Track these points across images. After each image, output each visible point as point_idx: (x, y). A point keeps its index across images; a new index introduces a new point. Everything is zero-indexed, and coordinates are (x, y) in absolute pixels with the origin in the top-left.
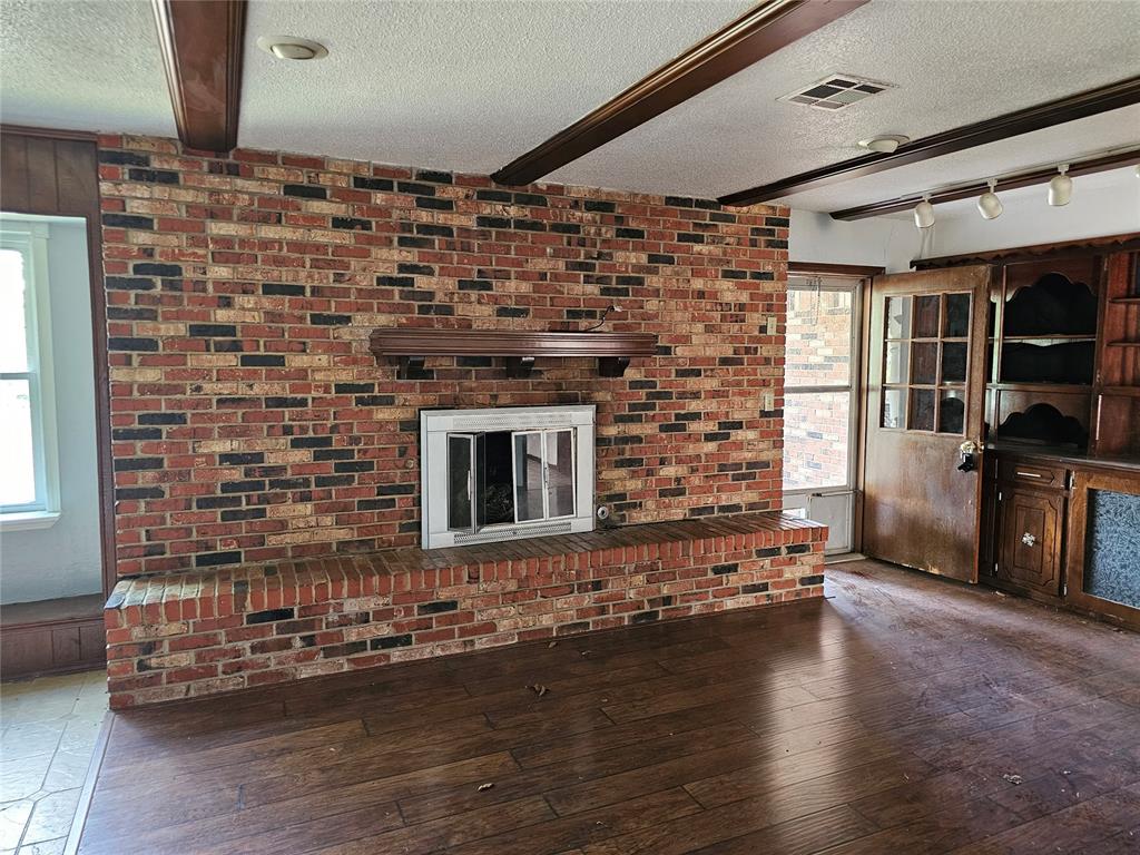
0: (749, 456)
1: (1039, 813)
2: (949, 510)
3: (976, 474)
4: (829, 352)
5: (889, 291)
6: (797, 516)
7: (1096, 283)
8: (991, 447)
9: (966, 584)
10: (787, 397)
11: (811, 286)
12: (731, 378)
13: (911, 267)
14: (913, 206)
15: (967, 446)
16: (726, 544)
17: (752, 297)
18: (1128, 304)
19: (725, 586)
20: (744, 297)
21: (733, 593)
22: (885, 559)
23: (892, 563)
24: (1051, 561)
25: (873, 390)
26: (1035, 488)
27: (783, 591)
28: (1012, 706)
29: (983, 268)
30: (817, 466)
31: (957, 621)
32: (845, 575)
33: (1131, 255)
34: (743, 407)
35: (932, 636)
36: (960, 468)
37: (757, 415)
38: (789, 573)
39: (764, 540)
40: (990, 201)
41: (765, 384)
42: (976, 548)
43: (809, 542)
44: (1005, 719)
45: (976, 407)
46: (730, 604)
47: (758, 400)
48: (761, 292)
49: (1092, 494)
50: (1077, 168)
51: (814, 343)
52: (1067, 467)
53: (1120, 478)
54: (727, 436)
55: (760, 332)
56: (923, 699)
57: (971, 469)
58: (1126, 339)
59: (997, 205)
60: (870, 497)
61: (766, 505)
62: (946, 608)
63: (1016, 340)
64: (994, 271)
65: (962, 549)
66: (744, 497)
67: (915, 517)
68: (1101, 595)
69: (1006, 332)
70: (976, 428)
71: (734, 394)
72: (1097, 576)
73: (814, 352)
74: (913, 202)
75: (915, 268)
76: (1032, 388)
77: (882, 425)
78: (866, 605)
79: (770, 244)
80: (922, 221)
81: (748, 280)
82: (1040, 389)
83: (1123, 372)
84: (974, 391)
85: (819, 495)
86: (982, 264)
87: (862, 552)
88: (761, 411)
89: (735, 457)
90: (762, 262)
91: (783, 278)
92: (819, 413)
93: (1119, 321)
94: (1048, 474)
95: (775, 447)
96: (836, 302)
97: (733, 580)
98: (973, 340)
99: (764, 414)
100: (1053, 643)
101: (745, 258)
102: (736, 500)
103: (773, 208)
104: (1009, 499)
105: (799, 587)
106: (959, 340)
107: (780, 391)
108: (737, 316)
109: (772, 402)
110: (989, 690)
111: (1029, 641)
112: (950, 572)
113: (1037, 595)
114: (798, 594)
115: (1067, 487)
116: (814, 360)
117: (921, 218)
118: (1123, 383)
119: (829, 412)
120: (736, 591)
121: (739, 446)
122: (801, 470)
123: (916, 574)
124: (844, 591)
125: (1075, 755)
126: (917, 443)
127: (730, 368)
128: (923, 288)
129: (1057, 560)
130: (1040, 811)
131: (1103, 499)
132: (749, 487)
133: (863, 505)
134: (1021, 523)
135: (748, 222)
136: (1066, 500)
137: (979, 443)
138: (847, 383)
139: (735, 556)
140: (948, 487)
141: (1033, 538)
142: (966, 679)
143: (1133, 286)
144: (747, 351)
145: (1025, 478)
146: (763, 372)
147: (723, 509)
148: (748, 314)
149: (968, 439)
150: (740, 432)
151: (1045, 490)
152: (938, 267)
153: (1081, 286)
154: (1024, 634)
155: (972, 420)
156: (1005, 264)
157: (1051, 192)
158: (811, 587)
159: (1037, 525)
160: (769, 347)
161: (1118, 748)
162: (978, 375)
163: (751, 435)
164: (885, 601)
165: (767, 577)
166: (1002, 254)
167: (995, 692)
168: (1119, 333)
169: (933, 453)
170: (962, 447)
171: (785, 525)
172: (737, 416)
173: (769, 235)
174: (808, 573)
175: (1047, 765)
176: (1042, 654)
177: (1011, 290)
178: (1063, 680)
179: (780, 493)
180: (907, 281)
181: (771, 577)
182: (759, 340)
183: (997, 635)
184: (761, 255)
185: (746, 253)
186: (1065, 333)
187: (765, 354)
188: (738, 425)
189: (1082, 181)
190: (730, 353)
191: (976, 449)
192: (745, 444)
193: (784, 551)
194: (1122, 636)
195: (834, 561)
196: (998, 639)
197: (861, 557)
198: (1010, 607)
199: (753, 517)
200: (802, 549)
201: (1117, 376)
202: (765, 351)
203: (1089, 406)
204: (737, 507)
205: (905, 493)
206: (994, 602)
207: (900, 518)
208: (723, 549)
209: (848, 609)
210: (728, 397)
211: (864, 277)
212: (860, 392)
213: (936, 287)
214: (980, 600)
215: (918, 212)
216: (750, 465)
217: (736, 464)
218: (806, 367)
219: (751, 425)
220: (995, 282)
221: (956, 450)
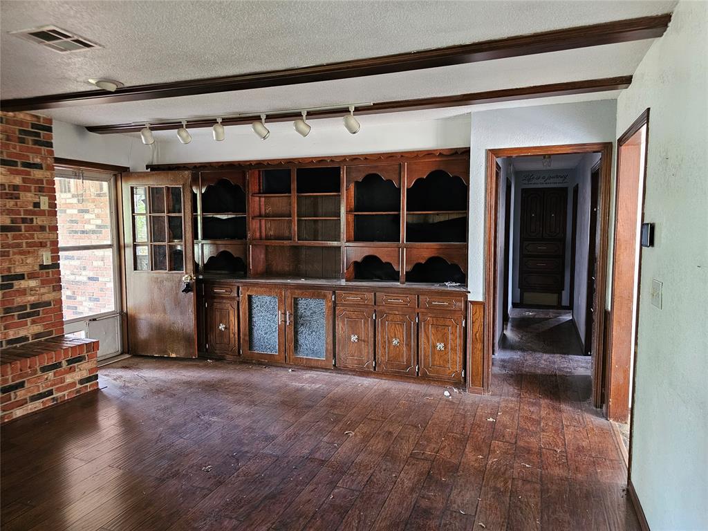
0: (32, 299)
1: (219, 483)
2: (179, 317)
3: (192, 294)
4: (99, 222)
5: (132, 183)
6: (77, 337)
7: (244, 186)
8: (201, 277)
9: (191, 359)
10: (61, 254)
11: (76, 176)
12: (10, 241)
13: (147, 169)
14: (139, 130)
15: (186, 277)
16: (12, 369)
17: (24, 180)
18: (260, 197)
19: (13, 401)
20: (18, 180)
21: (22, 403)
22: (143, 354)
23: (148, 356)
24: (233, 336)
25: (128, 247)
26: (223, 298)
27: (66, 392)
28: (211, 425)
29: (186, 172)
30: (97, 300)
31: (184, 383)
32: (115, 370)
33: (259, 171)
34: (23, 263)
35: (169, 396)
36: (183, 291)
37: (37, 268)
38: (69, 379)
39: (46, 360)
40: (183, 133)
41: (42, 245)
42: (196, 337)
43: (85, 354)
44: (206, 434)
45: (189, 254)
46: (19, 413)
47: (37, 257)
48: (31, 177)
49: (250, 297)
50: (228, 121)
51: (87, 216)
52: (238, 284)
53: (261, 287)
54: (11, 286)
55: (34, 207)
56: (160, 438)
57: (189, 291)
58: (260, 216)
59: (187, 136)
60: (131, 316)
61: (50, 333)
62: (178, 377)
63: (210, 215)
64: (193, 174)
65: (187, 339)
66: (30, 330)
67: (160, 324)
68: (258, 350)
69: (204, 210)
70: (190, 267)
71: (14, 254)
72: (255, 341)
73: (88, 222)
74: (138, 128)
75: (149, 170)
76: (219, 242)
77: (135, 269)
78: (128, 387)
79: (36, 142)
80: (146, 140)
81: (20, 168)
82: (223, 242)
83: (261, 232)
84: (188, 245)
85: (94, 320)
86: (185, 170)
87: (128, 353)
88: (40, 265)
89: (19, 301)
90: (31, 156)
91: (51, 168)
92: (95, 264)
93: (257, 206)
94: (229, 289)
95: (54, 291)
96: (101, 189)
97: (21, 394)
98: (185, 215)
99: (43, 267)
100: (235, 382)
101: (14, 151)
102: (22, 333)
103: (38, 117)
104: (211, 305)
105: (78, 386)
106: (177, 215)
107: (55, 249)
108: (12, 194)
109: (50, 258)
110: (199, 420)
111: (222, 385)
112: (182, 354)
113: (229, 357)
114: (78, 391)
115: (238, 296)
116: (88, 227)
117: (146, 138)
118: (261, 238)
119: (102, 263)
120: (24, 401)
121: (23, 292)
122: (84, 304)
123: (163, 360)
124: (114, 382)
125: (240, 442)
126: (157, 278)
127: (9, 233)
128: (154, 183)
129: (236, 336)
130: (220, 482)
131: (255, 300)
132: (33, 322)
133: (127, 322)
134: (218, 319)
135: (15, 124)
136: (238, 302)
137: (193, 276)
138: (109, 242)
139: (21, 376)
140: (177, 303)
141: (224, 326)
142: (186, 417)
143: (261, 188)
144: (24, 221)
145: (219, 293)
146: (38, 236)
147: (10, 342)
148: (22, 194)
149: (186, 273)
150: (22, 282)
151: (227, 298)
152: (164, 170)
153: (237, 187)
154: (221, 381)
155: (188, 262)
156: (199, 171)
157: (214, 132)
158: (88, 384)
159: (225, 318)
160: (43, 218)
161: (261, 431)
162: (189, 235)
163: (33, 283)
164: (142, 381)
165: (52, 385)
166: (198, 165)
167: (202, 420)
168: (257, 213)
169: (167, 284)
170: (183, 278)
171: (67, 345)
172: (19, 270)
173: (35, 136)
174: (85, 374)
175: (225, 454)
176: (229, 390)
177: (204, 186)
178: (238, 402)
179: (62, 323)
180: (143, 177)
181: (55, 385)
182: (34, 213)
183: (206, 386)
184: (28, 149)
185: (16, 148)
186: (234, 211)
187: (40, 223)
188: (21, 277)
189: (229, 129)
190: (8, 222)
191: (191, 279)
192: (28, 291)
193: (64, 364)
194: (267, 370)
195: (107, 363)
196: (207, 388)
197: (127, 356)
198: (215, 367)
199: (39, 343)
200: (80, 359)
201: (258, 234)
202: (38, 221)
203: (246, 252)
204: (25, 338)
205: (153, 310)
206: (207, 367)
207: (151, 326)
208: (10, 373)
209: (117, 393)
210: (9, 256)
211: (116, 173)
212: (119, 248)
213: (162, 182)
214: (199, 367)
215: (143, 134)
216: (33, 306)
217: (21, 306)
218: (83, 232)
219: (32, 276)
220: (195, 181)
221: (180, 281)
